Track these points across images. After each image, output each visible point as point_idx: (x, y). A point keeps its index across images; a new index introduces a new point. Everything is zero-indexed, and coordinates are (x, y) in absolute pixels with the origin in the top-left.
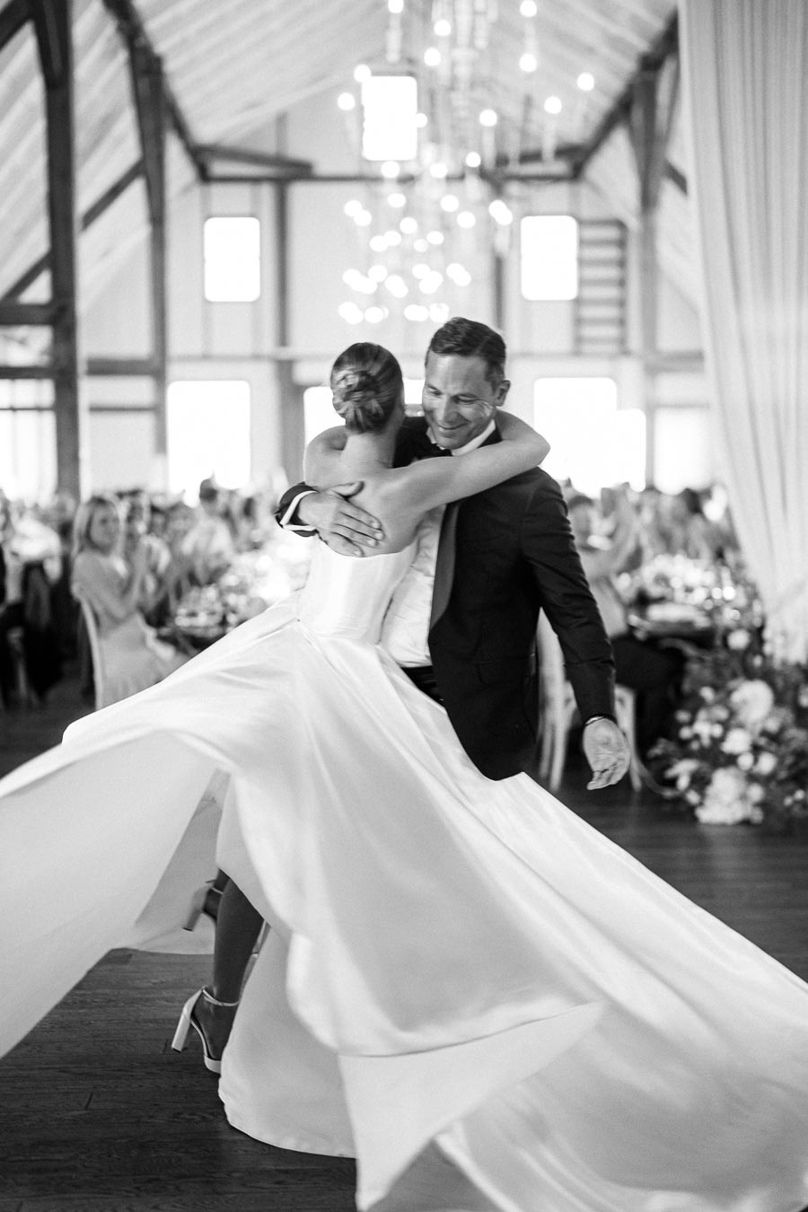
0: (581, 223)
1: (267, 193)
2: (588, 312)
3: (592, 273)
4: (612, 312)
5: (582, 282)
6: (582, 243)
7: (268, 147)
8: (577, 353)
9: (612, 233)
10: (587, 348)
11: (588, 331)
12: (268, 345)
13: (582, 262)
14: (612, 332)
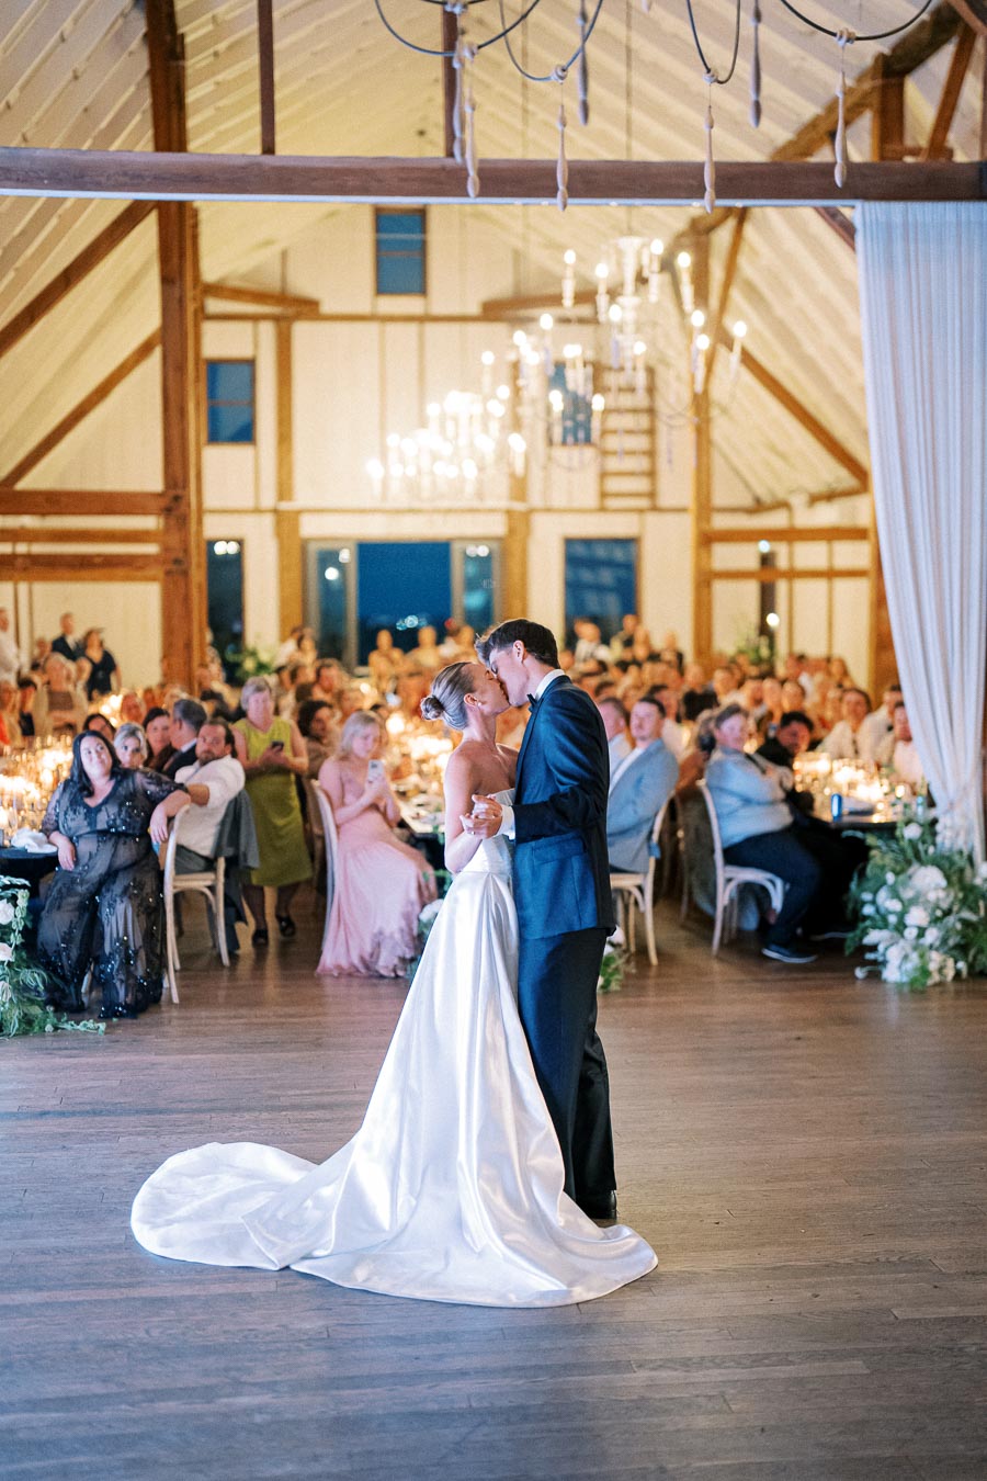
0: (608, 369)
1: (267, 330)
2: (613, 464)
3: (618, 423)
4: (643, 463)
5: (609, 433)
6: (609, 390)
7: (272, 283)
8: (603, 509)
9: (641, 379)
10: (612, 503)
11: (613, 485)
12: (269, 499)
13: (608, 411)
14: (642, 485)
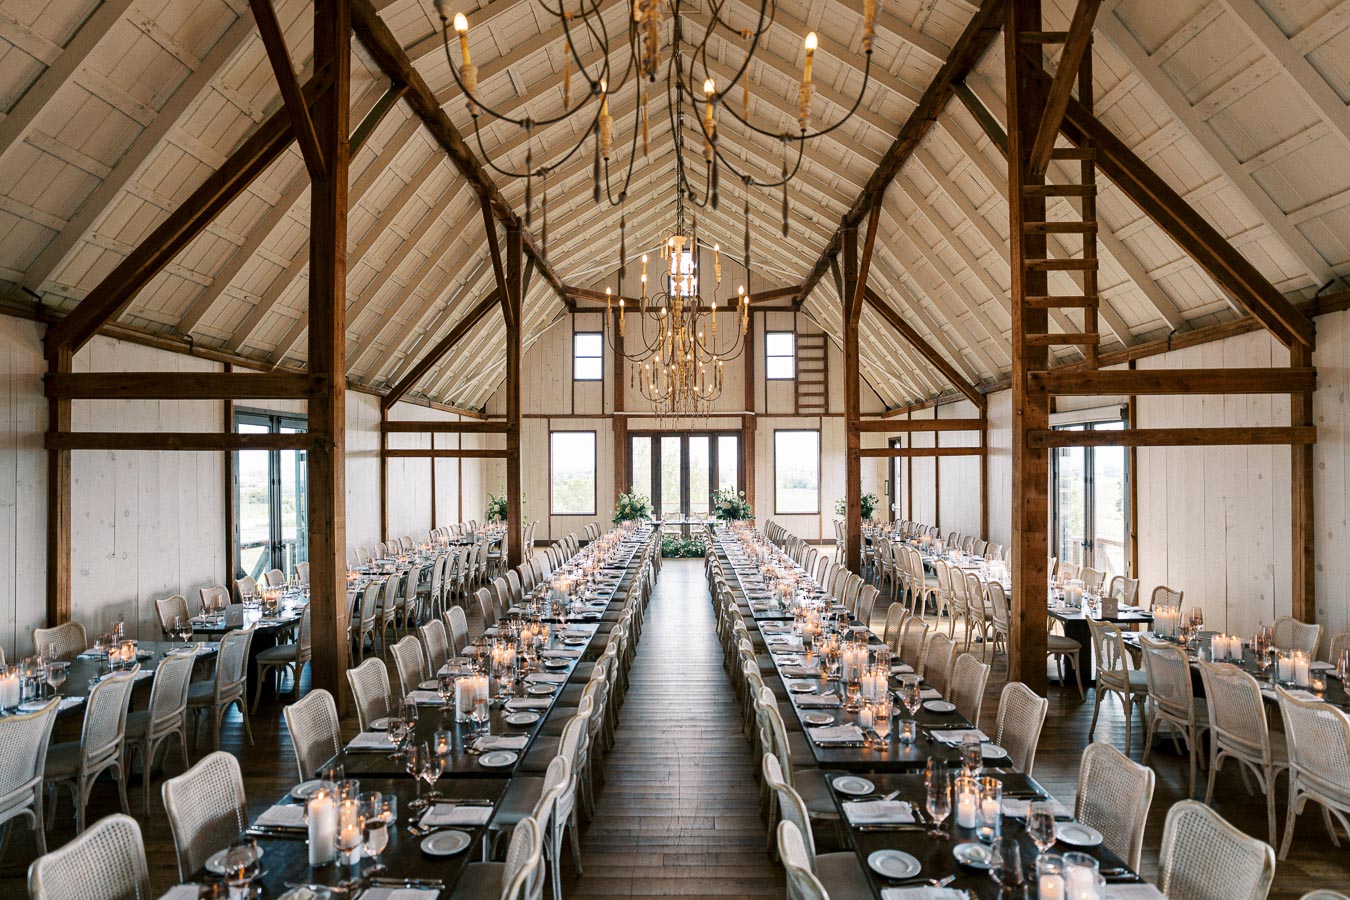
0: (798, 336)
2: (803, 389)
3: (803, 365)
4: (820, 389)
5: (798, 371)
6: (797, 348)
8: (797, 414)
9: (819, 342)
10: (802, 411)
11: (803, 401)
13: (798, 359)
14: (819, 400)
